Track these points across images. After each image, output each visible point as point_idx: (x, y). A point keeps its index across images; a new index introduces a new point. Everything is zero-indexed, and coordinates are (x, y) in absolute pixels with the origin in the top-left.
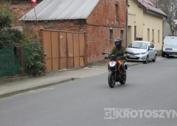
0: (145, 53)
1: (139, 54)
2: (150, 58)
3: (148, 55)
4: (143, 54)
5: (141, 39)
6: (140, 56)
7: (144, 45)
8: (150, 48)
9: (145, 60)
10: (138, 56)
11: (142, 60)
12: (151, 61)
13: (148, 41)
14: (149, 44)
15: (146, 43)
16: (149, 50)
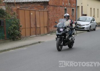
0: (88, 25)
1: (84, 25)
2: (92, 28)
3: (90, 26)
4: (87, 25)
5: (85, 15)
6: (85, 26)
7: (88, 19)
8: (92, 21)
9: (88, 29)
10: (84, 26)
11: (86, 29)
12: (92, 30)
13: (91, 16)
14: (91, 18)
15: (89, 18)
16: (91, 22)
